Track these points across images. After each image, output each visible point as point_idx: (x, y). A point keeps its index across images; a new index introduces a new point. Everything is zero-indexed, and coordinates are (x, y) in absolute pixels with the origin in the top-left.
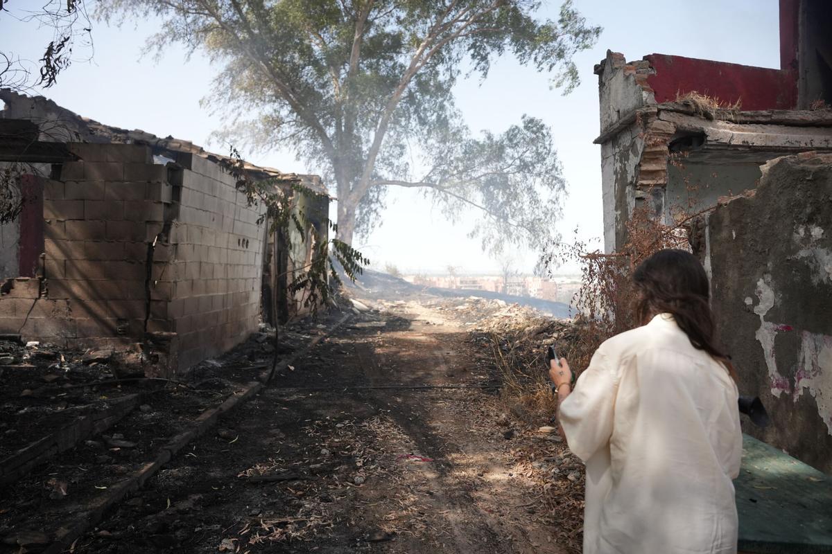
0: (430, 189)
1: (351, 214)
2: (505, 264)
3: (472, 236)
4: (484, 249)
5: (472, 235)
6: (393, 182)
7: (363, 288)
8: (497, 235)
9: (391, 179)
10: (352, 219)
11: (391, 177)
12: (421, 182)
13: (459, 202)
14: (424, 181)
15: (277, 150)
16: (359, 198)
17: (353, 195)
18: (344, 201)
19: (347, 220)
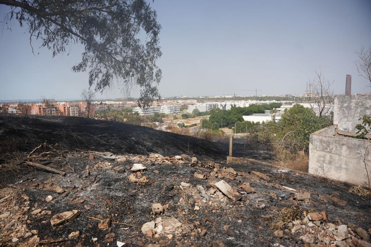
5: (79, 67)
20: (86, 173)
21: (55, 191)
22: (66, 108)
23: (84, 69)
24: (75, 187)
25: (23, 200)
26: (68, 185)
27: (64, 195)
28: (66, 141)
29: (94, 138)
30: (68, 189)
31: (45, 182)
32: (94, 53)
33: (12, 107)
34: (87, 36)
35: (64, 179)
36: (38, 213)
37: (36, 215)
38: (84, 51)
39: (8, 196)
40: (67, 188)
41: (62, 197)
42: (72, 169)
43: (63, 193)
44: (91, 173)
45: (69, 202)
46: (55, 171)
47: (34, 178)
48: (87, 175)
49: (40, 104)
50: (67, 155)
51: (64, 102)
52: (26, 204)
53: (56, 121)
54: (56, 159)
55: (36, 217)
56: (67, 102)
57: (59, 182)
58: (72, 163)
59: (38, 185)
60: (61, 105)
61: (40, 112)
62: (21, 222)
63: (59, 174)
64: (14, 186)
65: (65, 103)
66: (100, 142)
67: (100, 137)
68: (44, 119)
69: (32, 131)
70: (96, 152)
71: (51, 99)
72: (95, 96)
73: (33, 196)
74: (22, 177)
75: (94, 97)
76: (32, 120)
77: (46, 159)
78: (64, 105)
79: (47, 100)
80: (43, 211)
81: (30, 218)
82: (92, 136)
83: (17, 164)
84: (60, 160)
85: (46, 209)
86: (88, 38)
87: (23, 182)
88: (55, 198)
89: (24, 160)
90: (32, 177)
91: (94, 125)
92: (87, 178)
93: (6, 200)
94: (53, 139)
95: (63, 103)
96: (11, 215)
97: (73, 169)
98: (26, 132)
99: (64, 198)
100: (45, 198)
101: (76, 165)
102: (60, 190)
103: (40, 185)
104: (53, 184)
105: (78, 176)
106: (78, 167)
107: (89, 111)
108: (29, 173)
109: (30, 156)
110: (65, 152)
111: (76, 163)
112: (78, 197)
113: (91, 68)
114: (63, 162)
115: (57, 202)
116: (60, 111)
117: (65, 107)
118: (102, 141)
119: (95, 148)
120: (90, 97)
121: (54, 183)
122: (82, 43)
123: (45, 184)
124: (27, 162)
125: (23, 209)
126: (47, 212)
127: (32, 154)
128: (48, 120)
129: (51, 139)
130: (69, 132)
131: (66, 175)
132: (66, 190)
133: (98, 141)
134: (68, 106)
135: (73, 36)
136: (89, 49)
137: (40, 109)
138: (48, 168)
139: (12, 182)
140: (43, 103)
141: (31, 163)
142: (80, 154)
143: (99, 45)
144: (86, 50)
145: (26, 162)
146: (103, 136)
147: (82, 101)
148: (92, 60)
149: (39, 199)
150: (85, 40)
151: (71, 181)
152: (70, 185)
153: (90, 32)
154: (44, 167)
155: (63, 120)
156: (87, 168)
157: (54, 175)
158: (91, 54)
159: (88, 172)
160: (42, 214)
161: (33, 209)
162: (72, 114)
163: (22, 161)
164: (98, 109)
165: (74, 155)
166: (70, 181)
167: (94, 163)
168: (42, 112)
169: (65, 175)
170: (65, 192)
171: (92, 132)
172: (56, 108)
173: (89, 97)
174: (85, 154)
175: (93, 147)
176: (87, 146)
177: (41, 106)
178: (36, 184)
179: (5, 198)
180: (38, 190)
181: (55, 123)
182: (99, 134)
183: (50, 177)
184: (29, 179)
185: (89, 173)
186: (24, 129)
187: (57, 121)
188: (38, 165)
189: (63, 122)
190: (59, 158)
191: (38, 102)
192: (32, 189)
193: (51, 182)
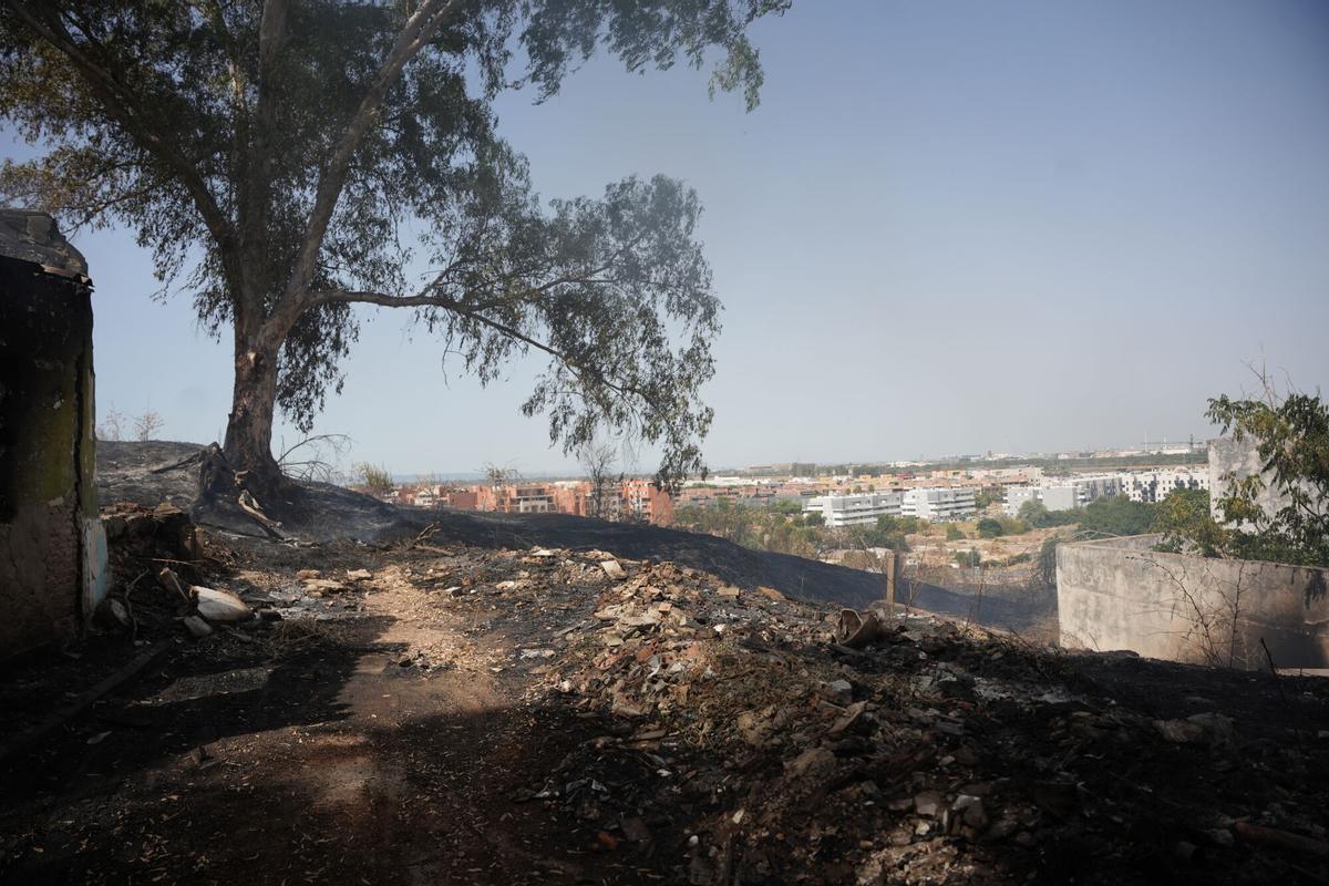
0: (441, 311)
1: (264, 366)
2: (597, 464)
3: (531, 411)
4: (554, 437)
6: (359, 297)
7: (282, 534)
8: (579, 406)
9: (357, 289)
10: (268, 377)
11: (357, 285)
12: (422, 296)
13: (500, 339)
14: (429, 295)
15: (100, 226)
16: (283, 330)
17: (269, 324)
18: (250, 337)
19: (257, 380)
22: (582, 501)
23: (541, 408)
33: (424, 496)
51: (575, 479)
56: (583, 480)
60: (566, 489)
65: (578, 482)
95: (573, 484)
113: (553, 404)
116: (561, 508)
117: (577, 498)
134: (588, 495)
137: (501, 499)
145: (416, 546)
172: (550, 500)
177: (504, 492)
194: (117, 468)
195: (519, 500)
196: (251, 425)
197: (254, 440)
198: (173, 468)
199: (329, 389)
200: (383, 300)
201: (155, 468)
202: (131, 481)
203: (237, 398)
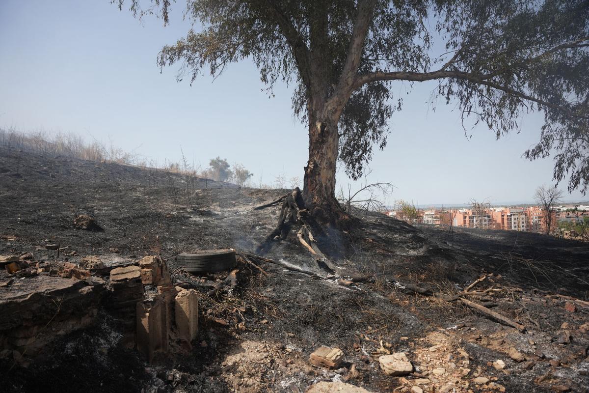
1: (328, 132)
5: (537, 152)
10: (330, 140)
12: (442, 70)
16: (340, 105)
17: (330, 101)
18: (318, 112)
19: (323, 142)
20: (565, 336)
21: (508, 354)
22: (505, 217)
23: (545, 153)
24: (544, 357)
25: (459, 356)
26: (530, 350)
27: (524, 365)
28: (514, 273)
29: (564, 271)
30: (530, 357)
31: (491, 336)
32: (563, 123)
33: (427, 215)
34: (549, 97)
35: (522, 338)
36: (483, 384)
37: (481, 385)
38: (544, 123)
39: (440, 346)
40: (529, 354)
41: (521, 368)
42: (535, 322)
43: (521, 361)
44: (576, 338)
45: (536, 380)
46: (508, 322)
47: (472, 326)
48: (567, 340)
49: (465, 210)
50: (521, 297)
51: (502, 206)
52: (465, 363)
53: (494, 238)
54: (504, 301)
55: (481, 388)
56: (506, 207)
57: (513, 341)
58: (533, 312)
59: (480, 338)
60: (496, 211)
61: (465, 221)
62: (461, 389)
63: (514, 327)
64: (447, 333)
65: (503, 208)
66: (577, 281)
67: (576, 272)
68: (474, 234)
69: (462, 252)
70: (578, 300)
71: (485, 202)
72: (562, 197)
73: (474, 354)
74: (455, 320)
75: (560, 199)
76: (458, 234)
77: (489, 299)
78: (502, 212)
79: (479, 204)
80: (491, 383)
81: (472, 388)
82: (560, 267)
83: (448, 300)
84: (510, 303)
85: (496, 381)
86: (550, 100)
87: (458, 328)
88: (510, 367)
89: (460, 296)
90: (470, 324)
91: (562, 249)
92: (569, 347)
93: (438, 349)
94: (493, 267)
95: (500, 209)
96: (447, 374)
97: (537, 324)
98: (455, 253)
99: (524, 372)
100: (492, 362)
101: (541, 318)
102: (517, 355)
103: (483, 340)
104: (503, 342)
105: (549, 338)
106: (546, 322)
107: (550, 223)
108: (465, 315)
109: (468, 291)
110: (516, 291)
111: (541, 315)
112: (555, 378)
113: (559, 149)
114: (517, 309)
115: (513, 373)
116: (496, 221)
117: (503, 216)
118: (582, 279)
119: (566, 290)
120: (552, 199)
121: (505, 340)
122: (540, 109)
123: (491, 339)
124: (463, 299)
125: (462, 371)
126: (499, 386)
127: (471, 288)
128: (481, 236)
129: (490, 266)
130: (518, 258)
131: (526, 332)
132: (528, 358)
133: (573, 279)
134: (509, 214)
135: (525, 101)
136: (552, 118)
137: (465, 217)
138: (495, 314)
139: (443, 326)
140: (469, 209)
141: (469, 302)
142: (545, 299)
143: (574, 108)
144: (546, 121)
145: (461, 299)
146: (583, 271)
147: (532, 205)
148: (561, 136)
149: (482, 361)
150: (545, 104)
151: (535, 344)
152: (535, 351)
153: (554, 88)
154: (489, 311)
155: (503, 236)
156: (564, 327)
157: (505, 327)
158: (558, 126)
159: (569, 335)
160: (489, 386)
161: (476, 374)
162: (515, 227)
163: (456, 297)
164: (562, 220)
165: (534, 298)
166: (533, 343)
167: (577, 321)
168: (467, 222)
169: (524, 332)
170: (525, 360)
171: (559, 260)
172: (489, 217)
173: (550, 199)
174: (554, 300)
175: (564, 289)
176: (551, 285)
177: (466, 213)
178: (477, 336)
179: (438, 346)
180: (480, 346)
181: (492, 241)
182: (575, 266)
183: (499, 329)
184: (466, 327)
185: (571, 338)
186: (450, 248)
187: (496, 238)
188: (480, 306)
189: (505, 240)
190: (509, 301)
191: (462, 207)
192: (471, 341)
193: (501, 338)
194: (235, 206)
195: (474, 217)
196: (319, 174)
197: (321, 186)
198: (269, 205)
199: (375, 146)
200: (413, 77)
201: (258, 206)
202: (240, 215)
203: (311, 156)
